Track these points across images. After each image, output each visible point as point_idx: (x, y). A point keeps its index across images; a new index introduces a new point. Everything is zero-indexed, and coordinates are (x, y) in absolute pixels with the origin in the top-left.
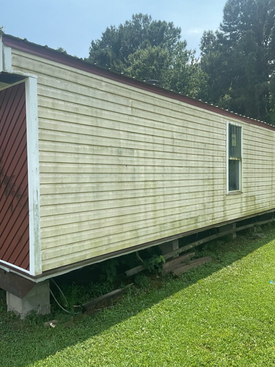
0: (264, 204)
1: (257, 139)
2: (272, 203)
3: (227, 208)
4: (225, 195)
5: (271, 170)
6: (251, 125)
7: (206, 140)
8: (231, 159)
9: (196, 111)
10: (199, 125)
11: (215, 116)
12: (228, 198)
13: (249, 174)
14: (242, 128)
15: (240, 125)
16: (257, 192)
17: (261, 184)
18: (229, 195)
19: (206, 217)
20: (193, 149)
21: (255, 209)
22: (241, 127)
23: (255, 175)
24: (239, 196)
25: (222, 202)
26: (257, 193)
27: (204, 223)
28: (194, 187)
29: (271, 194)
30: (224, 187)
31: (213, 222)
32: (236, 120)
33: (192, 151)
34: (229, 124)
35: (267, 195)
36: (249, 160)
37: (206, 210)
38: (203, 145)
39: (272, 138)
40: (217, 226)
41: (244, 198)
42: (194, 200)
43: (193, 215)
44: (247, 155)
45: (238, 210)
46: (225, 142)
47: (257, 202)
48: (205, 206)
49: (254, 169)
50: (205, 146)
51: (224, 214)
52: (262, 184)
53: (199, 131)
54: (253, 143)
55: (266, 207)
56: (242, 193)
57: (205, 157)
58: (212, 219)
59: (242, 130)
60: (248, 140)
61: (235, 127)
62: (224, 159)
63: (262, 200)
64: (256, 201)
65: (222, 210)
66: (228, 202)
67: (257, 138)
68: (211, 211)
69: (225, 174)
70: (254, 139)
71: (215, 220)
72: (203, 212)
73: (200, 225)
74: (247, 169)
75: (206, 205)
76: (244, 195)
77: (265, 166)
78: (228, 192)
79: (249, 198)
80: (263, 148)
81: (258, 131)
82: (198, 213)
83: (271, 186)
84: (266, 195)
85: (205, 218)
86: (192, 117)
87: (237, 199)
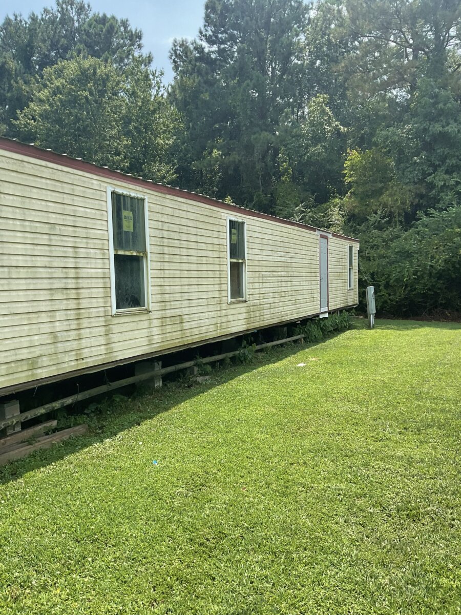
0: (204, 328)
1: (184, 222)
2: (221, 326)
3: (115, 338)
4: (110, 317)
5: (218, 272)
6: (168, 196)
7: (53, 218)
8: (121, 253)
9: (25, 163)
10: (35, 190)
11: (78, 176)
12: (116, 321)
13: (166, 279)
14: (146, 201)
15: (140, 196)
16: (187, 309)
17: (194, 296)
18: (118, 315)
19: (59, 356)
20: (19, 234)
21: (182, 338)
22: (143, 200)
23: (181, 281)
24: (144, 317)
25: (103, 329)
26: (186, 311)
27: (54, 368)
28: (25, 304)
29: (219, 312)
30: (105, 302)
31: (78, 364)
32: (131, 186)
33: (16, 236)
34: (113, 193)
35: (210, 313)
36: (167, 256)
37: (59, 345)
38: (47, 226)
39: (218, 220)
40: (90, 370)
41: (155, 321)
42: (26, 328)
43: (24, 354)
44: (161, 247)
45: (145, 341)
46: (105, 223)
47: (186, 326)
48: (56, 337)
49: (178, 272)
50: (54, 229)
51: (107, 349)
52: (198, 295)
53: (34, 201)
54: (176, 228)
55: (208, 334)
56: (150, 312)
57: (53, 248)
58: (77, 360)
59: (146, 205)
60: (162, 222)
61: (129, 199)
62: (104, 254)
63: (199, 322)
64: (184, 324)
65: (103, 342)
66: (115, 329)
67: (184, 220)
68: (74, 346)
69: (108, 279)
70: (177, 221)
71: (84, 361)
72: (51, 348)
73: (43, 373)
74: (162, 271)
75: (59, 335)
76: (155, 315)
77: (204, 266)
78: (114, 310)
79: (168, 319)
80: (199, 237)
81: (185, 207)
82: (37, 352)
83: (218, 299)
84: (207, 314)
85: (58, 358)
86: (14, 174)
87: (138, 322)
